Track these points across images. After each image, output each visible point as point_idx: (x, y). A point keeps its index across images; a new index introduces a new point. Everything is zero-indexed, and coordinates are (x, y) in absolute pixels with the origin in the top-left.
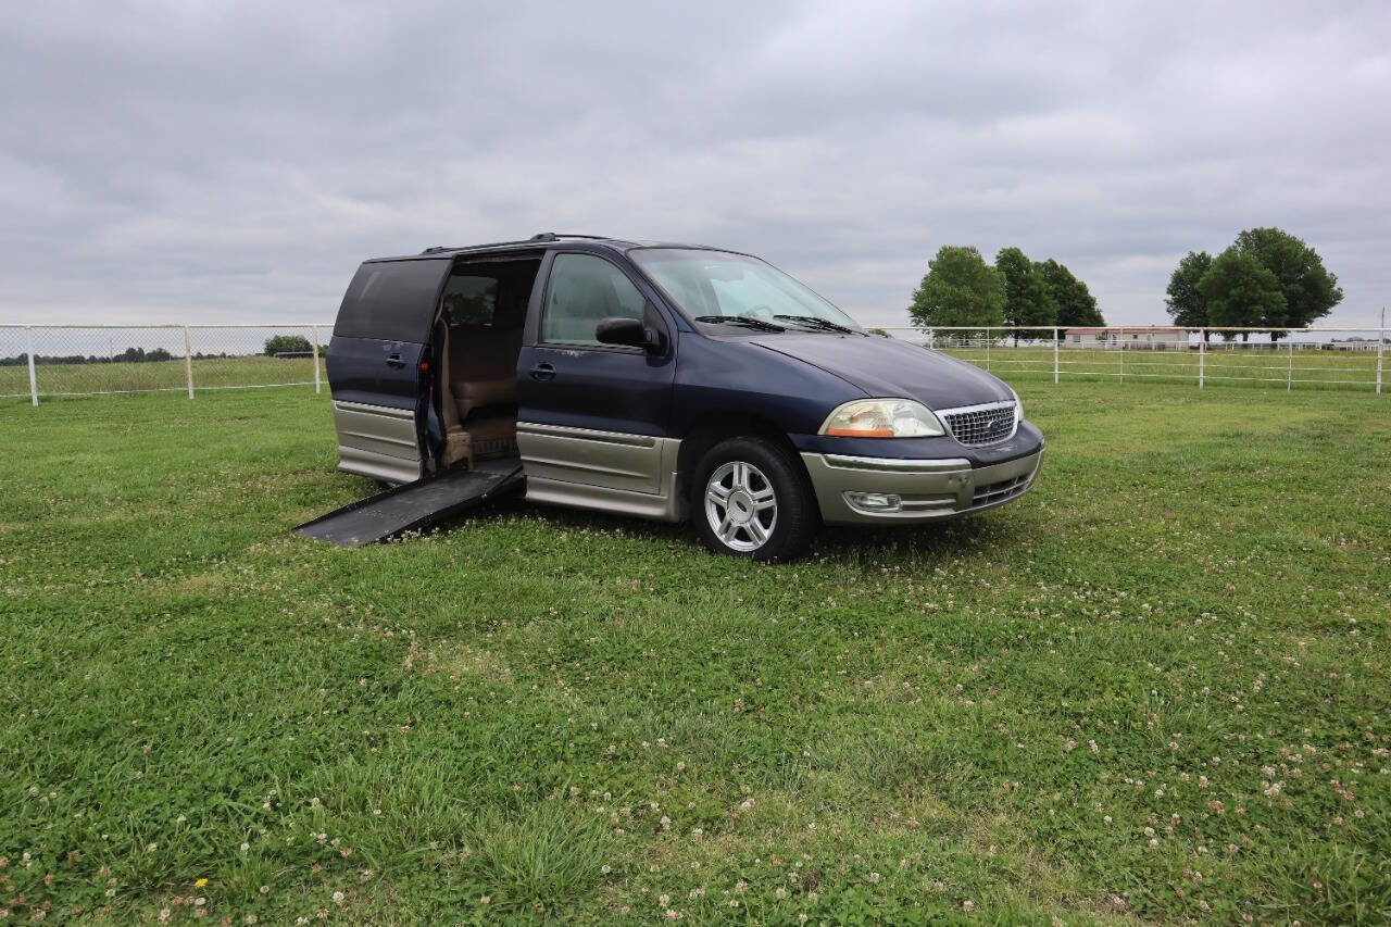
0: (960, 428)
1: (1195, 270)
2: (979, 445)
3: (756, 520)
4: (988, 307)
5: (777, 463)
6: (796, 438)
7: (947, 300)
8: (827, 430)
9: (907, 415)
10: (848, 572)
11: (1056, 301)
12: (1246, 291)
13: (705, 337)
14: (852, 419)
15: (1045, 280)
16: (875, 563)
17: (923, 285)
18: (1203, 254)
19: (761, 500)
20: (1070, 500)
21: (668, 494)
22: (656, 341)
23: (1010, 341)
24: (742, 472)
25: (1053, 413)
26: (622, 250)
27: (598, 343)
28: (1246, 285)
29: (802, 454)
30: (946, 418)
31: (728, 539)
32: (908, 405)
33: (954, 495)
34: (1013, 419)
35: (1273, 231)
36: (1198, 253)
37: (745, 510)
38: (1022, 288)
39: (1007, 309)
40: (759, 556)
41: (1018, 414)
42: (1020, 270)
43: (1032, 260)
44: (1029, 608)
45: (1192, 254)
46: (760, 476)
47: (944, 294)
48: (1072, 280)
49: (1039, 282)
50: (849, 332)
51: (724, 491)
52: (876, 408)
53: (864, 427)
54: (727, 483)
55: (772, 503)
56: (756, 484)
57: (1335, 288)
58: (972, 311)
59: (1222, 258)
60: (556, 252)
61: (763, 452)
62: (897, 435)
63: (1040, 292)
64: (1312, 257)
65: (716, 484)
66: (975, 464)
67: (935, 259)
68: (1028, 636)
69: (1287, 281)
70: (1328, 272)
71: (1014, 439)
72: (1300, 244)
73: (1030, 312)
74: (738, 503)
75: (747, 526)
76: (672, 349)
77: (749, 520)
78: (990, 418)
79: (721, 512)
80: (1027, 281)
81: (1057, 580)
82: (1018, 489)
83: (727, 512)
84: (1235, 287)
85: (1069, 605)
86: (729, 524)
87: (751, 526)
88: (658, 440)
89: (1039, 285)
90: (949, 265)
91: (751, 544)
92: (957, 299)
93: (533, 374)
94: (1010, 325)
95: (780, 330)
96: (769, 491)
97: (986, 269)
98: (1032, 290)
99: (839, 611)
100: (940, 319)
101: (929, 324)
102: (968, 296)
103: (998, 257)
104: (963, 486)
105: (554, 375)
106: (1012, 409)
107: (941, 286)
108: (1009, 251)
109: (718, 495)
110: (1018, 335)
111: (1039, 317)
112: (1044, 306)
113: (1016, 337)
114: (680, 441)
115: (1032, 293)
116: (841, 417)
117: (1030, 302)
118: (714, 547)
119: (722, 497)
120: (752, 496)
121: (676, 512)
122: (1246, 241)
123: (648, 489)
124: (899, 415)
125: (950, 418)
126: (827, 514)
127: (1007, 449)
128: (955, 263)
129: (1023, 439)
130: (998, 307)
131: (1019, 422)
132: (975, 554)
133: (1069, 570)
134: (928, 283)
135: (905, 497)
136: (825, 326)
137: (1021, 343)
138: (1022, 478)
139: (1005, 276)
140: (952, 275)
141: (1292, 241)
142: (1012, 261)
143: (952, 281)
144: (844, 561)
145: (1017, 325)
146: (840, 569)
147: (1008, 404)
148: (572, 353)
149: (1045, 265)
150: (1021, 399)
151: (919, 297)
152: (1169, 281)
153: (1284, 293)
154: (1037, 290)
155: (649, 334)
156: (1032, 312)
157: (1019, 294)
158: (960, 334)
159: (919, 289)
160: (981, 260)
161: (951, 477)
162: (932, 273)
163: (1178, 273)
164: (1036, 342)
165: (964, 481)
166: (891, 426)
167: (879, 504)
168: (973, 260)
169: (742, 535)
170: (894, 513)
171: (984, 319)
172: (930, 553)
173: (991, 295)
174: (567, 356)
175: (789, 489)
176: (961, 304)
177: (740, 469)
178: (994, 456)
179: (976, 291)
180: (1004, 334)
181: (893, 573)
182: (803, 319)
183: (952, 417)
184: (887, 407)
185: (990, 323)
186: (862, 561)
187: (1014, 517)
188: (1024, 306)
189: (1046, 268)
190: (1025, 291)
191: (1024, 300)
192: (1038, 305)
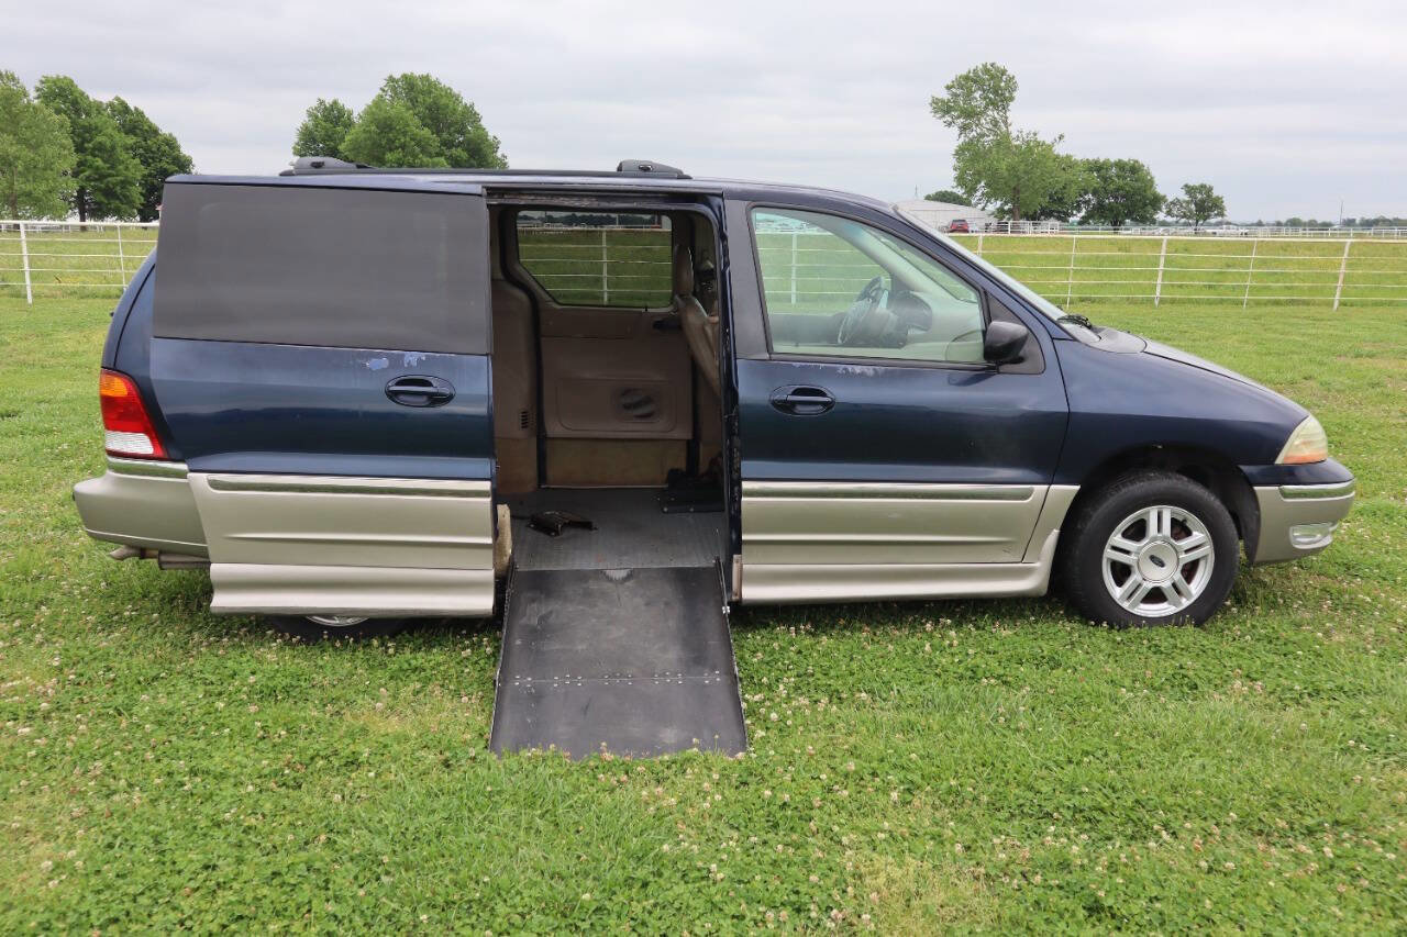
1: (329, 125)
3: (1177, 576)
6: (1250, 471)
8: (1288, 457)
11: (137, 161)
12: (404, 156)
15: (116, 128)
18: (335, 102)
19: (1188, 550)
21: (1042, 560)
28: (403, 147)
29: (1255, 488)
35: (426, 78)
36: (328, 101)
37: (1163, 566)
42: (79, 112)
45: (322, 102)
46: (1187, 520)
48: (155, 132)
49: (110, 131)
51: (1132, 545)
54: (1136, 533)
55: (1205, 551)
56: (1181, 530)
57: (499, 154)
59: (369, 111)
63: (113, 148)
64: (471, 115)
65: (1119, 538)
69: (449, 144)
70: (491, 135)
72: (457, 98)
74: (1151, 557)
75: (1163, 584)
77: (1168, 578)
80: (91, 130)
83: (1134, 570)
84: (391, 150)
86: (1137, 586)
87: (1171, 584)
88: (1039, 488)
89: (111, 137)
91: (1169, 605)
96: (1201, 537)
98: (100, 143)
102: (12, 150)
103: (41, 89)
105: (829, 405)
108: (55, 82)
109: (1121, 551)
110: (84, 210)
111: (115, 185)
113: (82, 214)
114: (1077, 487)
115: (100, 148)
117: (99, 162)
119: (1129, 553)
120: (1173, 547)
122: (394, 89)
123: (1007, 557)
137: (90, 222)
141: (449, 94)
142: (62, 94)
149: (111, 105)
152: (294, 138)
153: (446, 159)
154: (108, 144)
156: (102, 177)
163: (306, 127)
169: (1157, 597)
177: (1160, 513)
179: (24, 143)
188: (90, 167)
189: (113, 111)
190: (90, 145)
191: (89, 158)
192: (112, 167)
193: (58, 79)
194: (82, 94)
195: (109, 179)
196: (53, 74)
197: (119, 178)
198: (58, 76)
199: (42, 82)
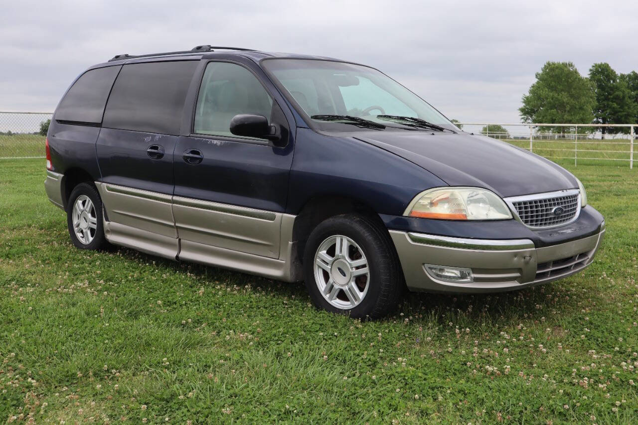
0: (526, 212)
2: (543, 227)
3: (353, 284)
4: (581, 108)
5: (370, 238)
6: (386, 219)
7: (550, 103)
8: (411, 212)
9: (478, 201)
10: (425, 332)
13: (317, 132)
14: (432, 204)
15: (628, 87)
16: (451, 324)
17: (531, 92)
19: (357, 268)
20: (629, 270)
21: (285, 259)
22: (278, 134)
23: (598, 135)
24: (343, 244)
25: (625, 193)
26: (257, 60)
27: (230, 134)
29: (390, 231)
30: (514, 204)
31: (331, 298)
32: (481, 193)
33: (519, 270)
34: (576, 204)
37: (345, 275)
38: (610, 94)
39: (597, 109)
40: (355, 314)
41: (582, 200)
42: (609, 81)
43: (618, 72)
44: (580, 376)
46: (357, 248)
47: (547, 98)
49: (623, 89)
50: (441, 129)
51: (329, 258)
52: (452, 194)
53: (443, 210)
54: (331, 252)
55: (366, 270)
56: (353, 254)
58: (569, 112)
60: (207, 60)
61: (358, 228)
62: (469, 218)
63: (624, 97)
65: (323, 253)
66: (538, 243)
67: (540, 72)
68: (574, 406)
71: (577, 221)
73: (615, 112)
74: (339, 269)
75: (346, 288)
76: (292, 140)
77: (347, 284)
78: (555, 204)
79: (326, 276)
80: (614, 89)
81: (610, 347)
82: (580, 264)
83: (330, 275)
85: (617, 375)
86: (332, 286)
87: (349, 289)
88: (278, 215)
89: (623, 92)
90: (552, 76)
91: (348, 303)
92: (557, 102)
93: (186, 158)
94: (598, 122)
95: (381, 127)
96: (363, 260)
97: (581, 79)
98: (617, 95)
99: (408, 372)
100: (543, 117)
101: (535, 121)
102: (565, 100)
103: (591, 70)
104: (527, 263)
105: (201, 159)
106: (576, 196)
107: (545, 92)
108: (600, 66)
109: (324, 261)
110: (604, 130)
111: (621, 117)
112: (626, 108)
113: (603, 133)
114: (294, 216)
115: (617, 98)
116: (422, 202)
117: (615, 105)
118: (320, 304)
119: (327, 264)
120: (350, 264)
121: (291, 274)
123: (272, 254)
124: (472, 201)
125: (518, 205)
126: (411, 282)
127: (569, 231)
128: (556, 75)
129: (585, 222)
130: (589, 109)
131: (583, 207)
132: (537, 318)
133: (621, 339)
134: (535, 90)
135: (475, 271)
136: (421, 124)
137: (608, 136)
138: (583, 255)
139: (595, 84)
140: (553, 83)
142: (602, 73)
143: (552, 88)
144: (424, 321)
145: (604, 123)
146: (418, 329)
147: (574, 192)
148: (215, 142)
149: (629, 76)
150: (586, 187)
151: (527, 101)
154: (621, 96)
155: (273, 128)
157: (607, 99)
158: (559, 130)
159: (528, 94)
160: (576, 72)
161: (516, 255)
162: (538, 83)
164: (620, 136)
165: (528, 258)
166: (464, 210)
167: (453, 275)
168: (570, 73)
169: (342, 295)
170: (467, 284)
171: (577, 118)
172: (500, 316)
173: (583, 99)
174: (212, 145)
175: (380, 259)
176: (561, 106)
177: (342, 240)
178: (556, 237)
179: (572, 96)
180: (593, 130)
181: (465, 333)
182: (402, 118)
183: (519, 204)
184: (462, 194)
185: (583, 121)
186: (441, 321)
187: (578, 284)
188: (610, 108)
189: (629, 78)
190: (612, 97)
191: (610, 103)
192: (622, 107)
193: (601, 64)
194: (612, 71)
195: (620, 113)
196: (599, 62)
197: (624, 113)
198: (602, 63)
199: (593, 66)
